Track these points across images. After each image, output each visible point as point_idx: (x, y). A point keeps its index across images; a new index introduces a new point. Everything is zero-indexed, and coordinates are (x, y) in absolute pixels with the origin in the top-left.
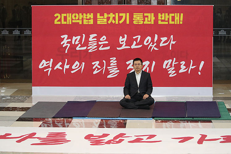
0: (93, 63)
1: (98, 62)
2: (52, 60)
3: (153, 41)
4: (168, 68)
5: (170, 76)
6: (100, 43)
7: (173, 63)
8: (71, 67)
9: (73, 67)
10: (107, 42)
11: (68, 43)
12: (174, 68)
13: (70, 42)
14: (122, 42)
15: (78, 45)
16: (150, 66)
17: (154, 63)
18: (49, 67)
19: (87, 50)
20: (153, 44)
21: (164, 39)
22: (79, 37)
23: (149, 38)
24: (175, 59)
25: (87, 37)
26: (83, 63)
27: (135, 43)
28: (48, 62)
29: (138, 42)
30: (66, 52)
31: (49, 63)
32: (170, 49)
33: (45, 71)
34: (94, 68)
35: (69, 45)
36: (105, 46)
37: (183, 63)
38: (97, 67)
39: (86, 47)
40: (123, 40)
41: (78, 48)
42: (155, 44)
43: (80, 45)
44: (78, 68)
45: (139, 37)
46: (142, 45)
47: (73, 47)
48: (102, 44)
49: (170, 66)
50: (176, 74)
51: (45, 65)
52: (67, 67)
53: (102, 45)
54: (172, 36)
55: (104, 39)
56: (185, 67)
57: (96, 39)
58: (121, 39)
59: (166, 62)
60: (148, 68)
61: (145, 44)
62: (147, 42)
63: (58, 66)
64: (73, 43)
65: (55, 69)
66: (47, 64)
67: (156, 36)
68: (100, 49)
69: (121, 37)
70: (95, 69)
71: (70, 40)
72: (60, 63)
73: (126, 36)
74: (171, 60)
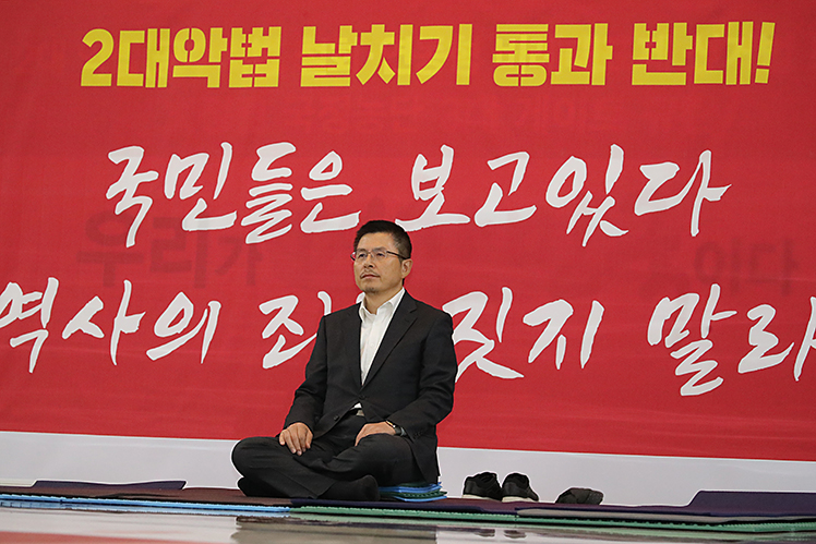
0: (266, 308)
1: (289, 303)
2: (53, 284)
3: (595, 183)
4: (677, 346)
5: (687, 390)
6: (308, 194)
7: (708, 317)
8: (147, 325)
9: (162, 328)
10: (345, 190)
11: (142, 189)
12: (709, 345)
13: (152, 189)
14: (423, 186)
15: (192, 202)
16: (573, 329)
17: (597, 311)
18: (33, 323)
19: (239, 231)
20: (594, 204)
21: (659, 173)
22: (199, 161)
23: (576, 167)
24: (715, 290)
25: (244, 161)
26: (215, 306)
27: (496, 193)
28: (36, 296)
29: (514, 189)
30: (130, 242)
31: (39, 302)
32: (695, 231)
33: (14, 342)
34: (266, 334)
35: (146, 202)
36: (333, 207)
37: (764, 313)
38: (282, 329)
39: (234, 216)
40: (430, 176)
41: (191, 223)
42: (609, 202)
43: (201, 205)
44: (185, 331)
45: (523, 158)
46: (534, 208)
47: (169, 212)
48: (316, 202)
49: (687, 332)
50: (719, 381)
51: (17, 313)
52: (126, 323)
53: (319, 207)
54: (706, 158)
55: (329, 169)
56: (773, 340)
57: (286, 172)
58: (420, 171)
59: (664, 308)
60: (562, 340)
61: (553, 199)
62: (566, 188)
63: (82, 321)
64: (169, 193)
65: (66, 335)
66: (26, 308)
67: (617, 156)
68: (310, 225)
69: (421, 161)
70: (273, 339)
71: (152, 176)
72: (96, 305)
73: (448, 153)
74: (691, 300)
